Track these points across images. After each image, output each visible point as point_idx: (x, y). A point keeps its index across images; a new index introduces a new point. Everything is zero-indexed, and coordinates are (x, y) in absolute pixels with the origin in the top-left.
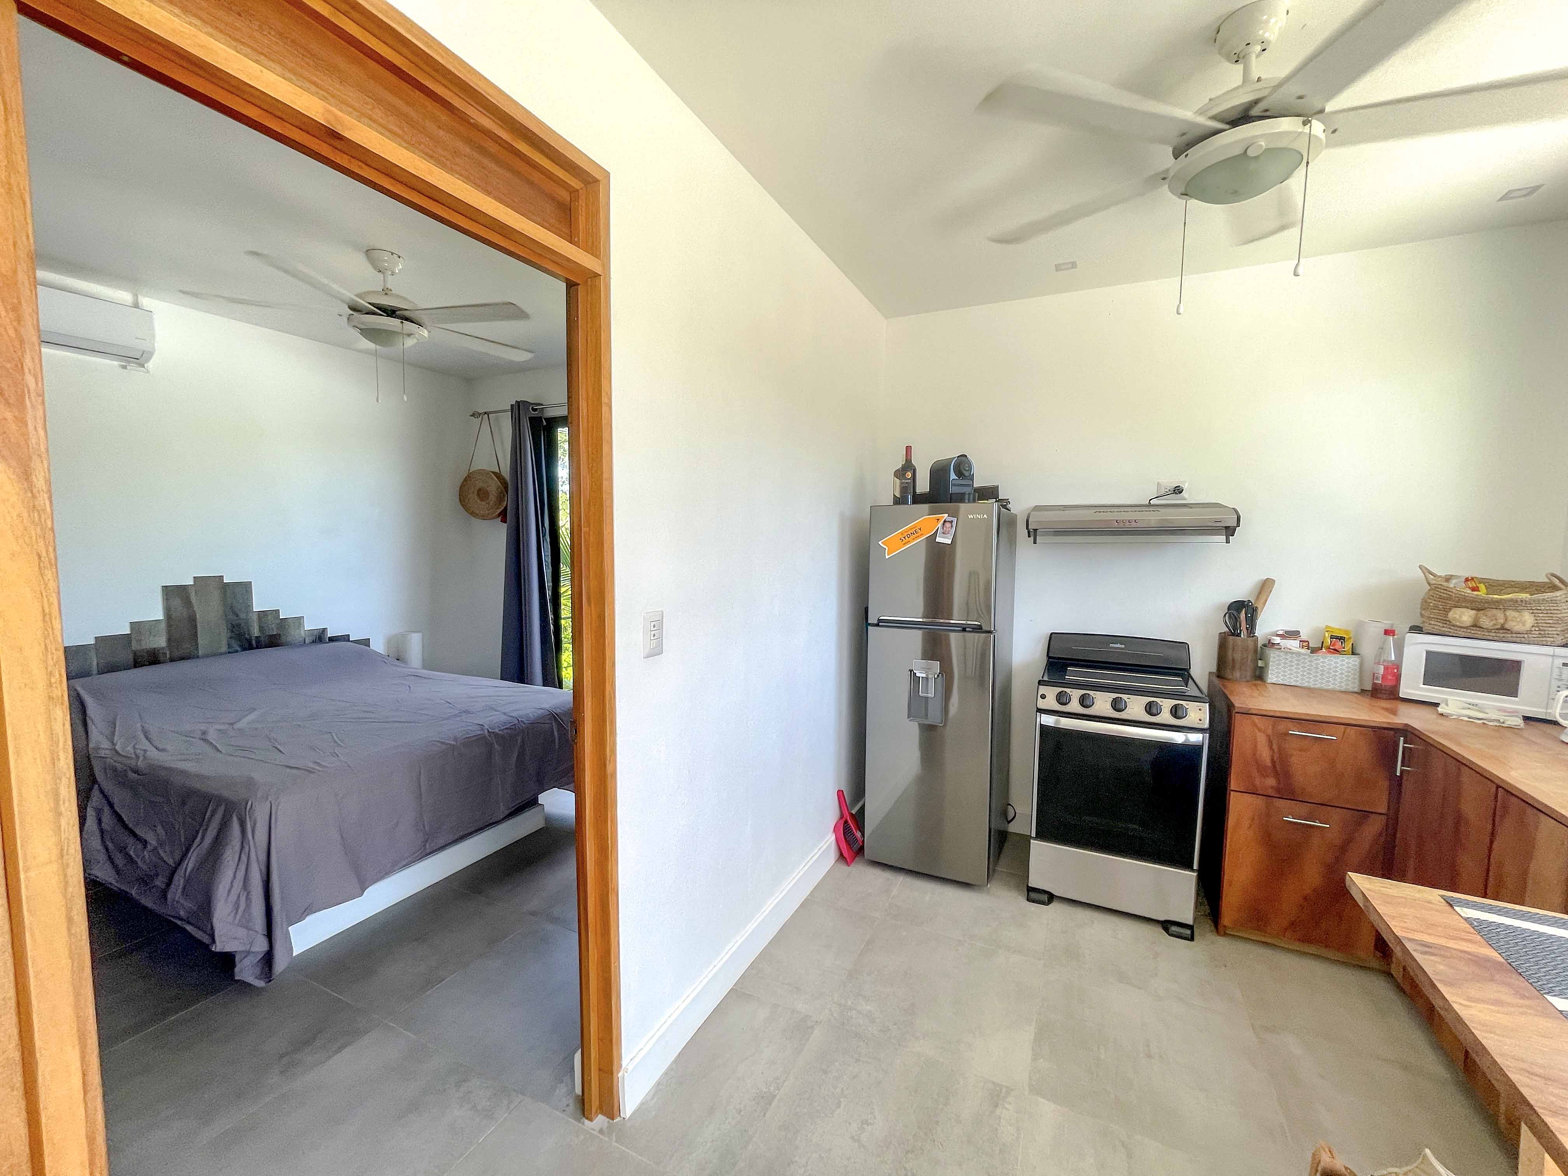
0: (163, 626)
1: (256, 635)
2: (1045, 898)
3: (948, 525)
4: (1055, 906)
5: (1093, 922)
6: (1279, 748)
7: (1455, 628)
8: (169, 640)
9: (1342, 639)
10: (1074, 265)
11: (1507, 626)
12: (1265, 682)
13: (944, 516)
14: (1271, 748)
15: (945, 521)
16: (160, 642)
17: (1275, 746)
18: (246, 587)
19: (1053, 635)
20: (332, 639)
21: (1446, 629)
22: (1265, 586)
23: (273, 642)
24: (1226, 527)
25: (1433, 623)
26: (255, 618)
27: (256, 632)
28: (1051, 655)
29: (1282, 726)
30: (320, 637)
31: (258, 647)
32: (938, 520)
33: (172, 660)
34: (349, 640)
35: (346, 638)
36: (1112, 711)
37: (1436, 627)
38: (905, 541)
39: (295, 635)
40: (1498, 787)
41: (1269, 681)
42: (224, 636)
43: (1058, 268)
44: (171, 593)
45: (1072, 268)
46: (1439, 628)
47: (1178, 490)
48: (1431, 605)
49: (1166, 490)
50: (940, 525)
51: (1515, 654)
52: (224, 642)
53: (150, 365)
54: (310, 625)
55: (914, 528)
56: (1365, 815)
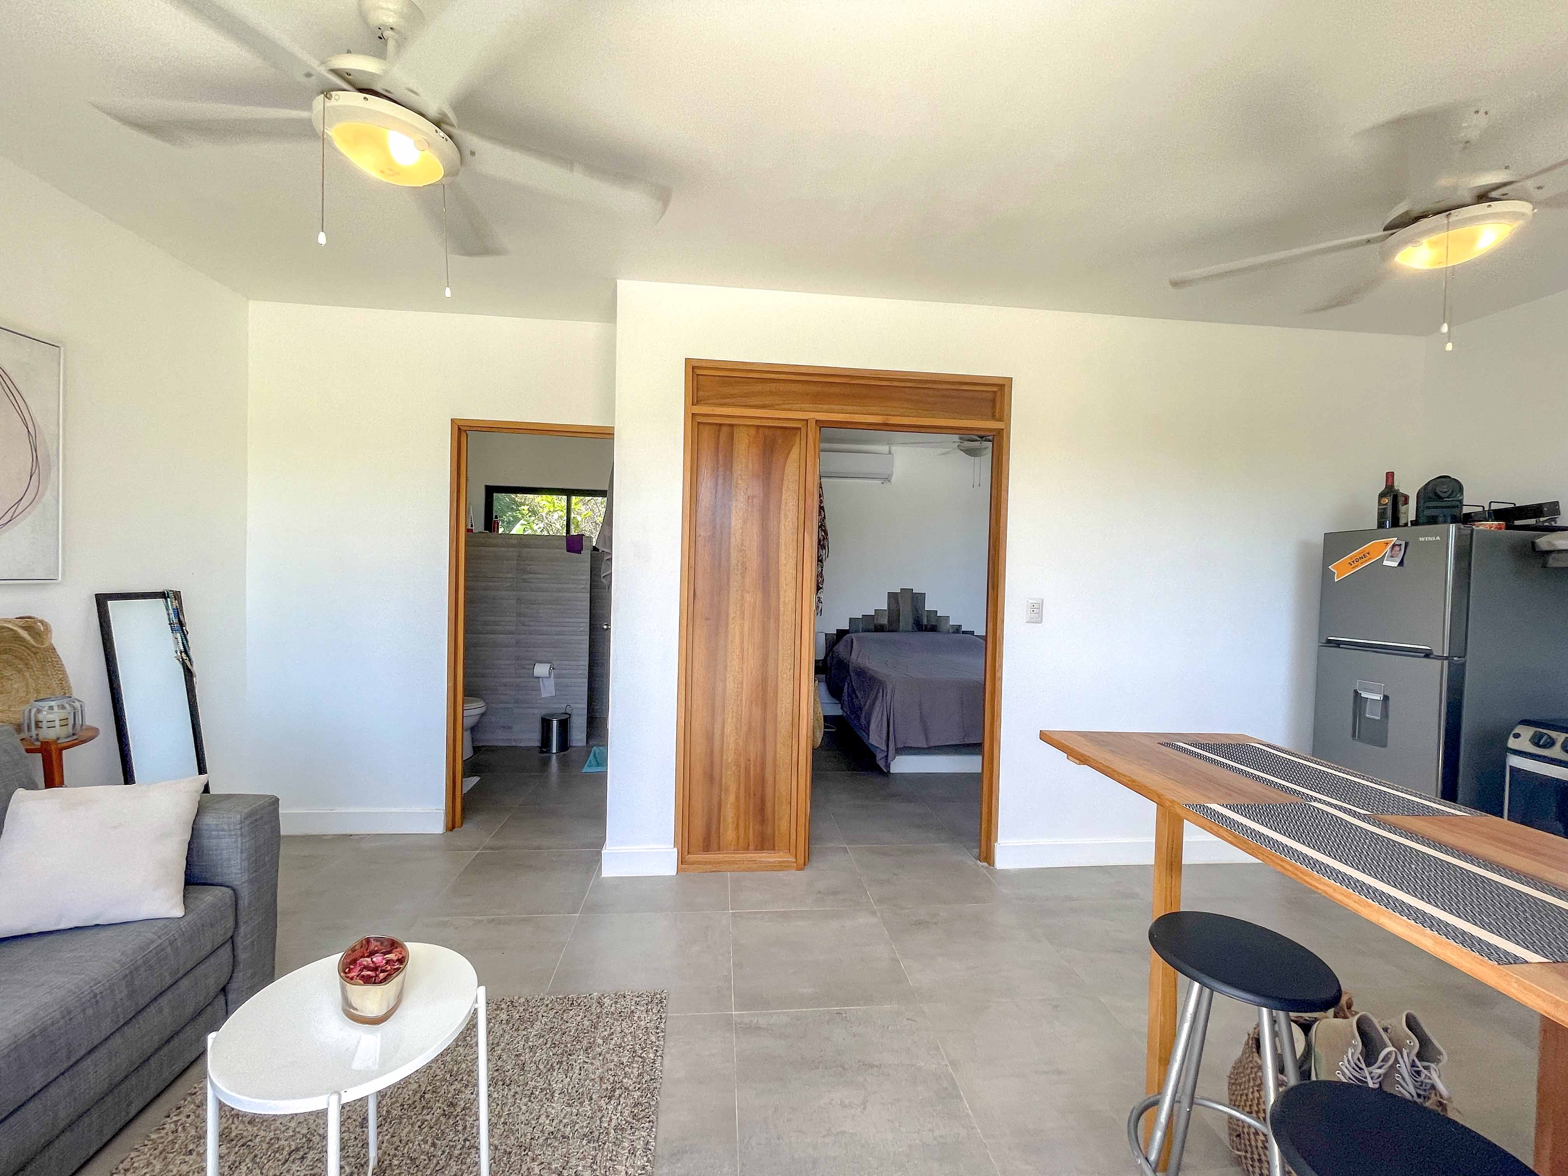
0: (887, 612)
1: (926, 623)
3: (1397, 548)
8: (888, 621)
13: (1393, 540)
15: (1394, 545)
16: (884, 621)
18: (923, 595)
20: (964, 632)
23: (933, 629)
26: (926, 613)
27: (925, 622)
30: (957, 629)
31: (926, 630)
32: (1387, 543)
33: (889, 631)
34: (974, 635)
35: (972, 633)
38: (1353, 565)
39: (943, 627)
42: (911, 621)
44: (892, 596)
50: (1388, 548)
52: (910, 627)
53: (893, 479)
54: (952, 622)
55: (1363, 552)
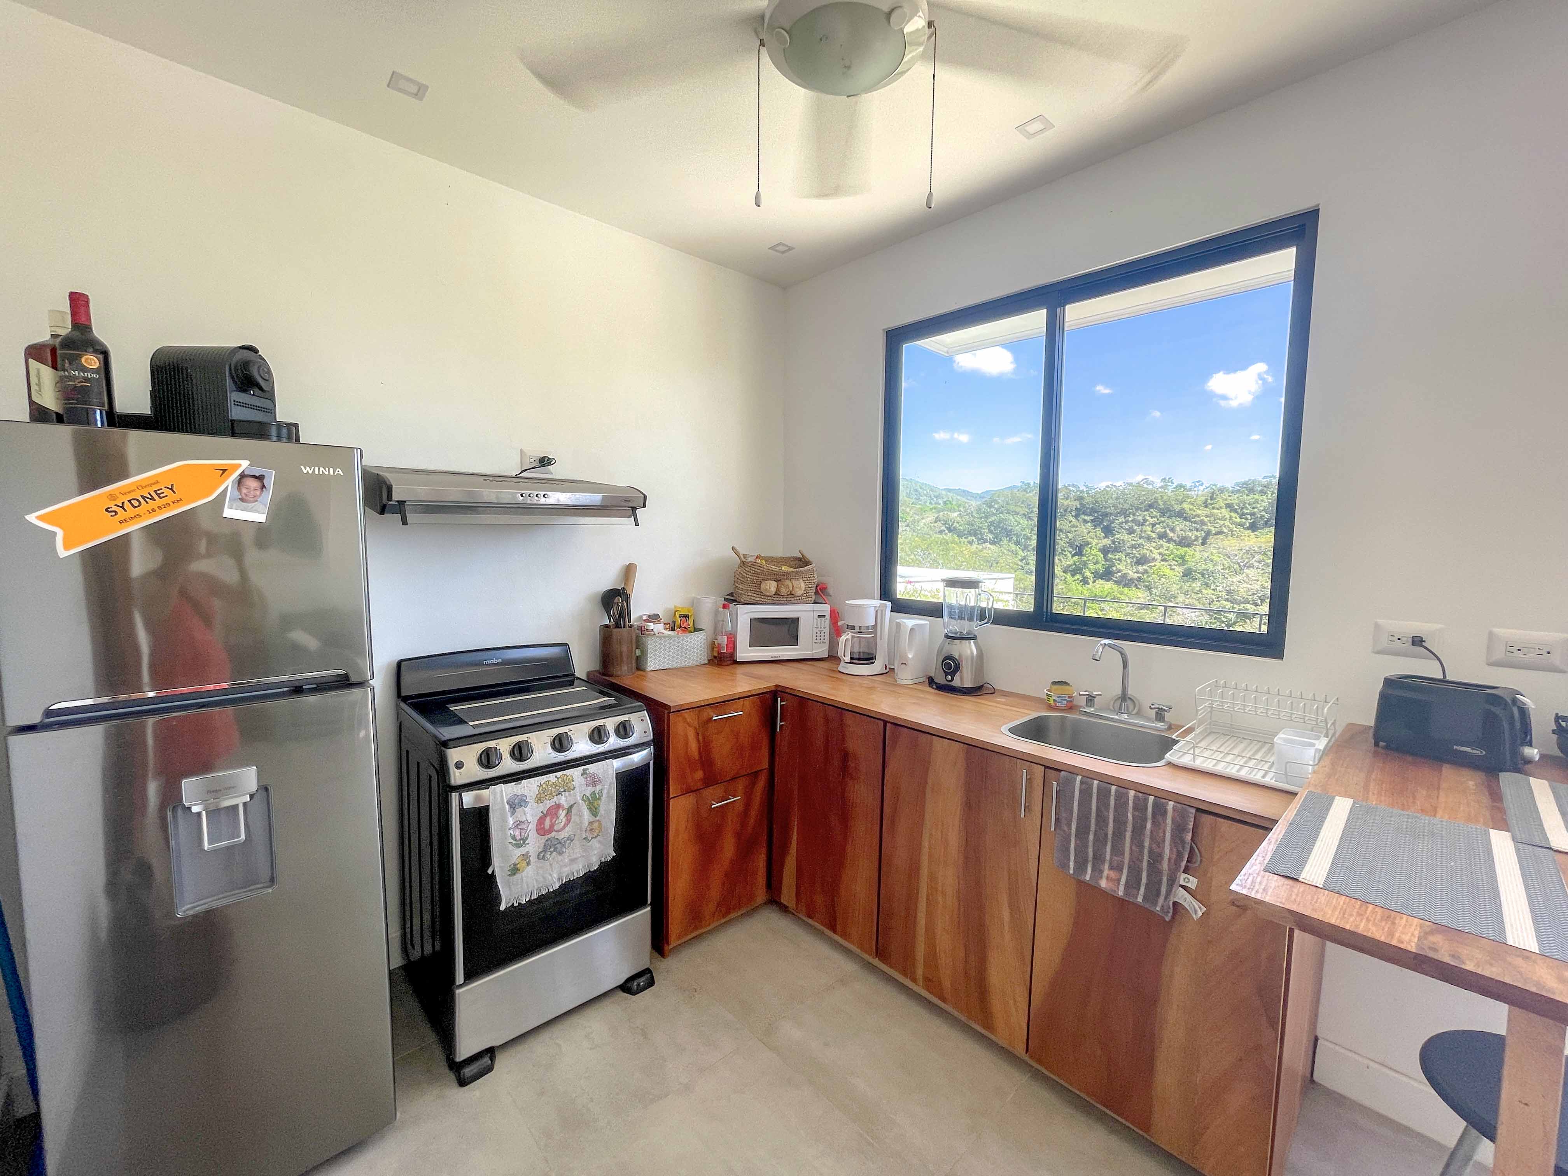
2: (486, 1060)
3: (253, 483)
4: (502, 1062)
5: (559, 1046)
6: (704, 738)
7: (764, 597)
9: (686, 616)
10: (420, 91)
11: (793, 593)
12: (644, 670)
13: (240, 465)
14: (698, 740)
15: (243, 476)
17: (701, 738)
19: (403, 663)
21: (758, 599)
22: (629, 571)
24: (631, 507)
25: (750, 594)
28: (404, 693)
29: (705, 714)
32: (224, 471)
36: (554, 754)
37: (752, 598)
38: (123, 516)
40: (885, 722)
41: (649, 669)
43: (395, 80)
45: (416, 95)
46: (754, 598)
47: (544, 462)
48: (749, 579)
49: (531, 460)
50: (230, 481)
51: (796, 613)
55: (150, 485)
56: (755, 775)
